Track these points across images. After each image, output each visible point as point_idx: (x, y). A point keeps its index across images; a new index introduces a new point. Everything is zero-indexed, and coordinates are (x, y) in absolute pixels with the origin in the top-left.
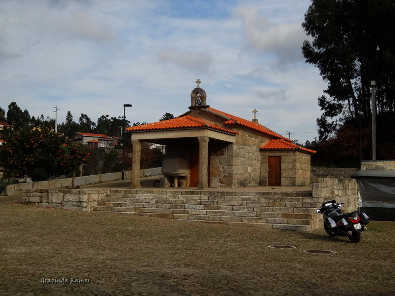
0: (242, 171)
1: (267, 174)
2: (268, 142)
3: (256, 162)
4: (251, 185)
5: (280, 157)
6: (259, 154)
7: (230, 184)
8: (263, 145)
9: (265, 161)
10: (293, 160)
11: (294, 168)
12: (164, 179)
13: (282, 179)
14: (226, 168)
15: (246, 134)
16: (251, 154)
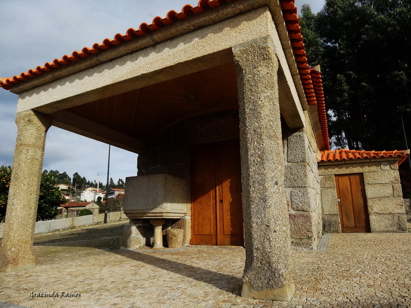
1: (336, 210)
2: (320, 154)
5: (361, 175)
6: (318, 171)
7: (305, 241)
9: (328, 183)
10: (392, 180)
11: (396, 195)
12: (129, 227)
13: (372, 218)
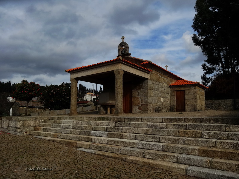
0: (156, 101)
1: (175, 103)
2: (175, 82)
3: (167, 95)
4: (163, 111)
5: (184, 91)
6: (169, 89)
7: (146, 111)
8: (172, 84)
9: (173, 94)
10: (194, 93)
11: (195, 98)
13: (186, 106)
14: (143, 98)
15: (159, 75)
16: (163, 89)
